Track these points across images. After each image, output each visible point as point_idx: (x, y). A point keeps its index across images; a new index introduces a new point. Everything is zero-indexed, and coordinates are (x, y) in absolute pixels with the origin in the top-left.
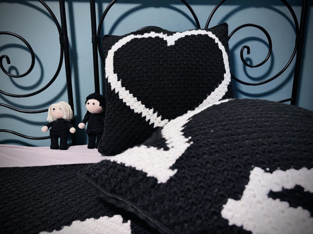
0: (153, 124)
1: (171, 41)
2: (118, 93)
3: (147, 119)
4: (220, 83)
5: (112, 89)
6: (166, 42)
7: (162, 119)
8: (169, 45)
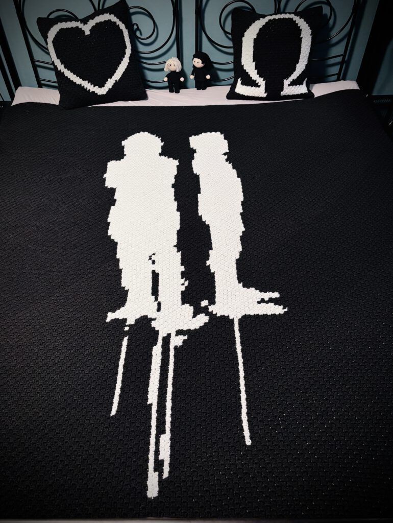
0: (89, 90)
1: (87, 29)
2: (63, 72)
3: (85, 88)
4: (124, 57)
5: (59, 70)
6: (83, 32)
7: (94, 86)
8: (86, 34)
